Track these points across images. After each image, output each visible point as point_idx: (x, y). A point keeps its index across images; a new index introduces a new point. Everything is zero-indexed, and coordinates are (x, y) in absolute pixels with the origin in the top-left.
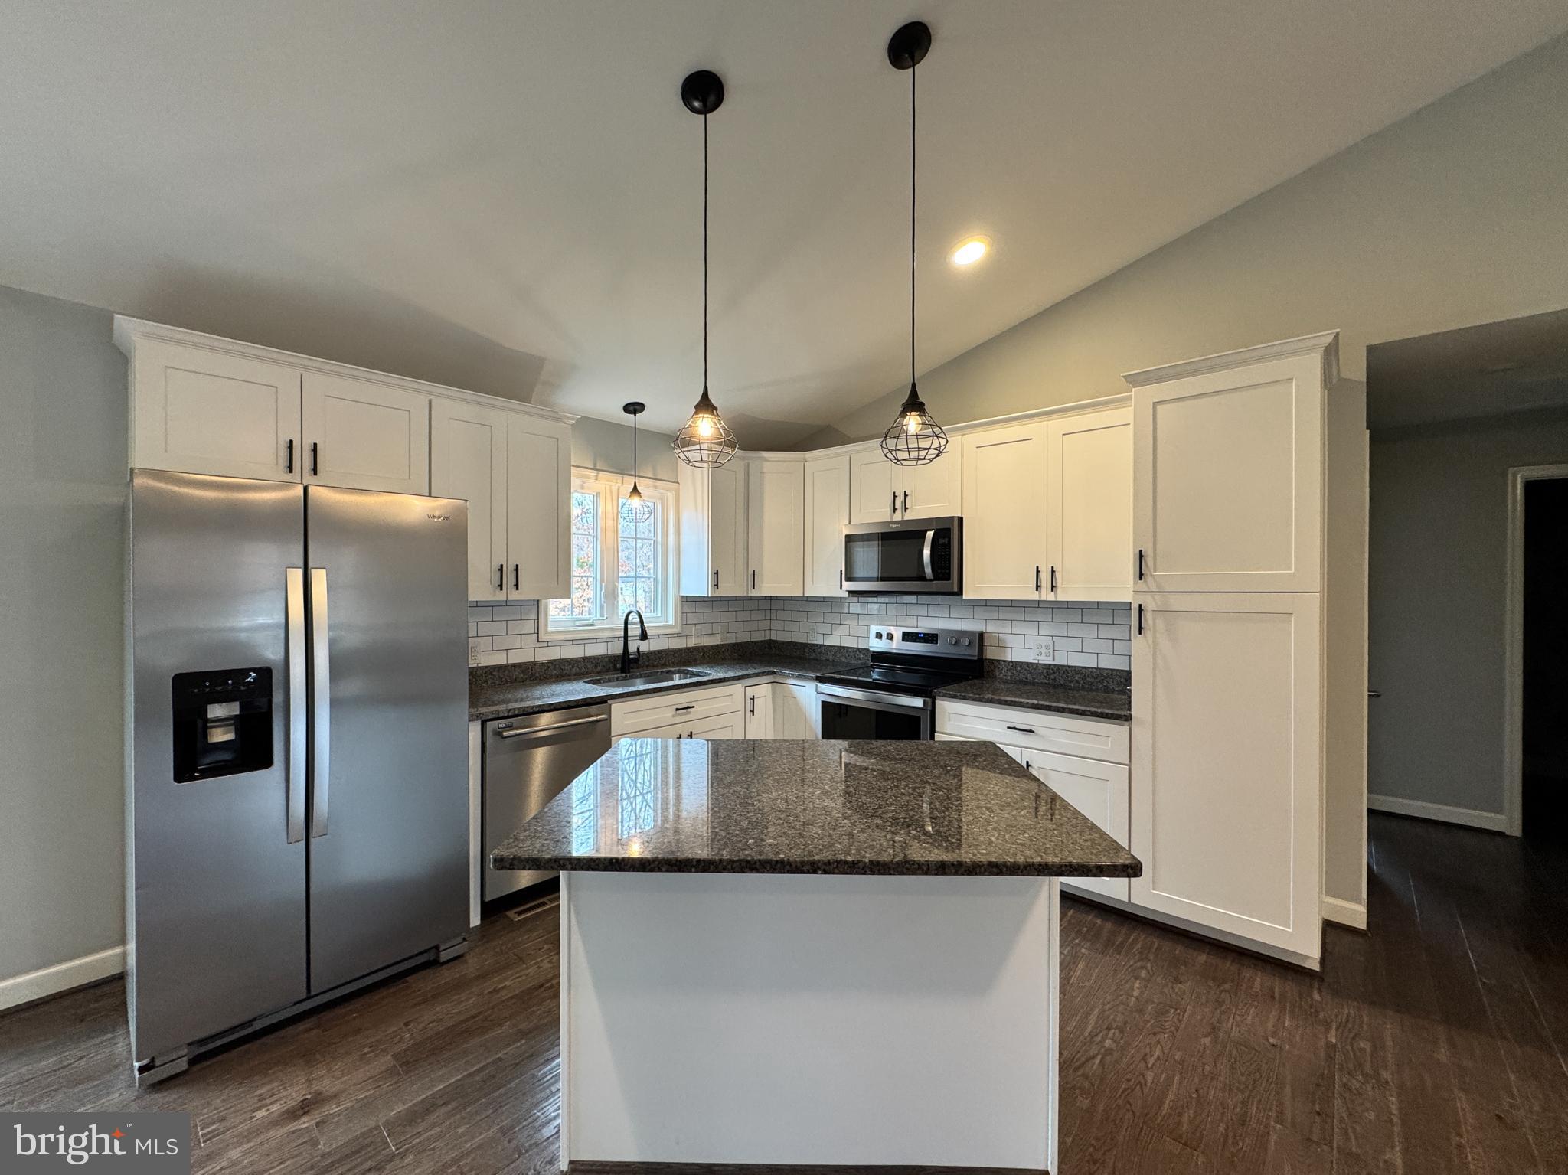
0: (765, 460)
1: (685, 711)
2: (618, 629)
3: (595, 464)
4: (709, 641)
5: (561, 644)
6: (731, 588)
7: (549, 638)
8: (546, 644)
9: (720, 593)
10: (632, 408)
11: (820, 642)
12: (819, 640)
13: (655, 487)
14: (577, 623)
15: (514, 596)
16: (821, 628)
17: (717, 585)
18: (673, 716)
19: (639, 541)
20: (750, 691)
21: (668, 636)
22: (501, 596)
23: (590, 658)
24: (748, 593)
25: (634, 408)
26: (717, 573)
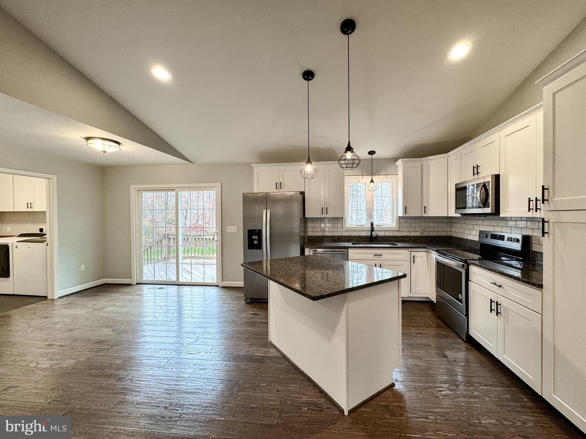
0: (430, 159)
1: (379, 256)
2: (369, 228)
3: (362, 174)
4: (413, 234)
5: (350, 231)
6: (414, 213)
7: (346, 229)
8: (345, 231)
9: (407, 215)
10: (371, 153)
11: (466, 238)
12: (465, 237)
13: (387, 178)
14: (357, 225)
15: (327, 216)
16: (467, 231)
17: (406, 212)
18: (373, 257)
19: (383, 198)
20: (413, 254)
21: (393, 231)
22: (323, 216)
23: (360, 236)
24: (422, 215)
25: (372, 153)
26: (406, 208)
